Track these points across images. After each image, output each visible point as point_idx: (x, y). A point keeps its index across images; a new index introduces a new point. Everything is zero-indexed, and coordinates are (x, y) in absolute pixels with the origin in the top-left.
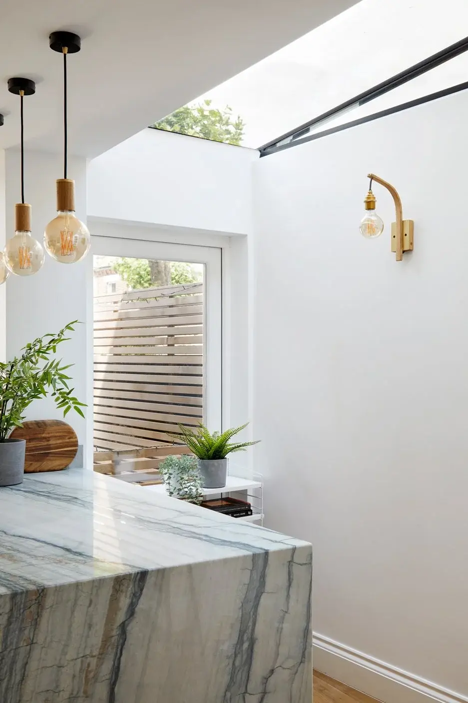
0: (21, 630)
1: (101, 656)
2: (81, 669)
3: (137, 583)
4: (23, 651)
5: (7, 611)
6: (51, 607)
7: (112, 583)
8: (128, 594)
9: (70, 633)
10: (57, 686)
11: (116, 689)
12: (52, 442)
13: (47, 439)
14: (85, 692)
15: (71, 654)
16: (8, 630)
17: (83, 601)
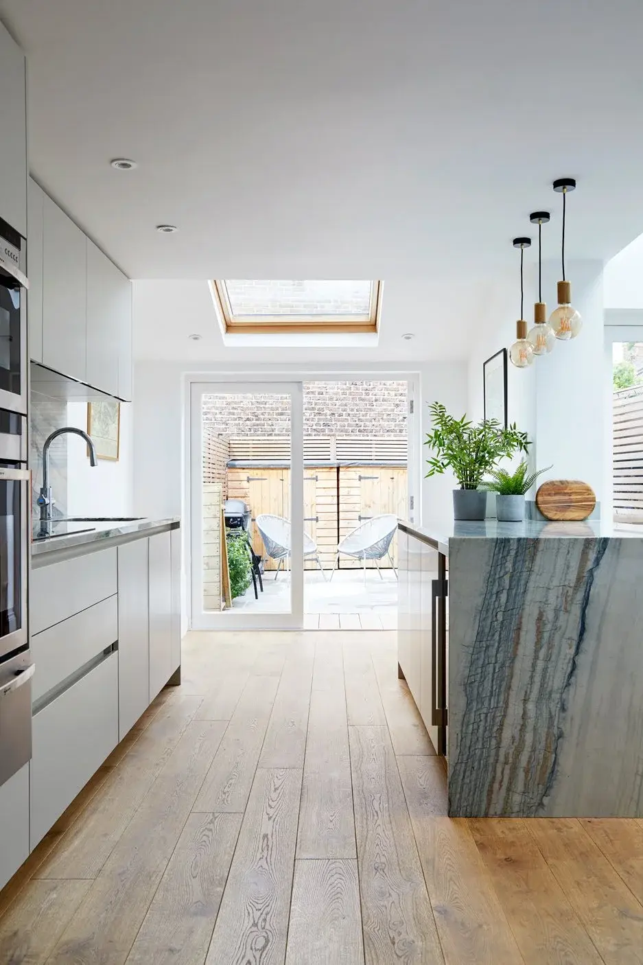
0: (524, 561)
1: (576, 588)
2: (562, 594)
3: (601, 545)
4: (525, 575)
5: (515, 548)
6: (542, 550)
7: (583, 543)
8: (595, 551)
9: (555, 568)
10: (547, 600)
11: (586, 611)
12: (573, 497)
13: (570, 494)
14: (566, 609)
15: (555, 582)
16: (516, 561)
17: (564, 550)
